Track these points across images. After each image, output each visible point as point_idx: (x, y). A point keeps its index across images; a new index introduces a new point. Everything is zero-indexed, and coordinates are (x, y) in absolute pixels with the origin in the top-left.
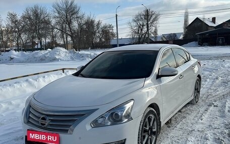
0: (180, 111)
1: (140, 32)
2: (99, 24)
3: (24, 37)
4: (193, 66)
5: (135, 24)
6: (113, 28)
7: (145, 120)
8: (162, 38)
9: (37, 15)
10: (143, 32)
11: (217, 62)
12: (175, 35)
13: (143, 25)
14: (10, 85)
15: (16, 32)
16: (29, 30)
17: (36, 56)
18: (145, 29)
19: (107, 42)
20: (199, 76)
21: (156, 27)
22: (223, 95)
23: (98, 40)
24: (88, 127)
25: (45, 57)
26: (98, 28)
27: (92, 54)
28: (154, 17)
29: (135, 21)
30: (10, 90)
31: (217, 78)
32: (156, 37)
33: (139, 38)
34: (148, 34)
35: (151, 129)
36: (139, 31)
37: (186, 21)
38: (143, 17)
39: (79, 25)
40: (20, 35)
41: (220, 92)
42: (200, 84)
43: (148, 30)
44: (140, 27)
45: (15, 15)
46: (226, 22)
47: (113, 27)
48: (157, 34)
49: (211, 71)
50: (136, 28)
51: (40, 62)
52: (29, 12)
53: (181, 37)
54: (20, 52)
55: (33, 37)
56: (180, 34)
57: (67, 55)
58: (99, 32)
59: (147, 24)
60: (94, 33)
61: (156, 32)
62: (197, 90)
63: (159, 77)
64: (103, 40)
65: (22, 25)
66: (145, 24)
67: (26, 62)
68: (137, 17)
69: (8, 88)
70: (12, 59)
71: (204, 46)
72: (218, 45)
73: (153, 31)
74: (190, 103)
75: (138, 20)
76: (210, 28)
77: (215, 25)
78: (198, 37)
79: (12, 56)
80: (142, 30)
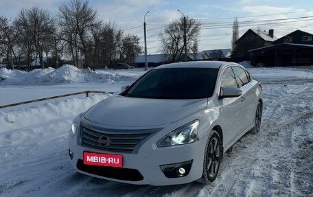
0: (239, 141)
1: (174, 47)
2: (119, 34)
3: (17, 50)
4: (254, 88)
5: (168, 36)
6: (139, 41)
7: (210, 142)
8: (203, 56)
9: (36, 20)
10: (179, 47)
11: (277, 88)
12: (220, 51)
13: (179, 38)
14: (26, 110)
15: (5, 43)
16: (25, 41)
17: (37, 76)
18: (182, 43)
19: (131, 60)
20: (260, 101)
21: (195, 41)
22: (288, 125)
23: (118, 57)
24: (154, 147)
25: (49, 77)
26: (118, 40)
27: (114, 75)
28: (193, 27)
29: (168, 32)
30: (27, 116)
31: (279, 106)
32: (195, 54)
33: (174, 55)
34: (186, 50)
35: (215, 153)
36: (173, 45)
37: (235, 34)
38: (178, 27)
39: (95, 35)
40: (11, 48)
41: (284, 121)
42: (261, 111)
43: (185, 44)
44: (175, 40)
45: (5, 20)
46: (288, 35)
47: (138, 39)
48: (196, 50)
49: (271, 97)
50: (169, 41)
51: (43, 85)
52: (25, 16)
53: (228, 55)
54: (14, 71)
55: (30, 51)
56: (227, 50)
57: (80, 75)
58: (119, 46)
59: (185, 36)
60: (113, 47)
61: (195, 47)
62: (258, 117)
63: (221, 98)
64: (125, 56)
65: (14, 33)
66: (181, 36)
67: (23, 84)
68: (171, 26)
69: (25, 113)
70: (3, 79)
71: (259, 66)
72: (277, 66)
73: (192, 46)
74: (251, 132)
75: (172, 31)
76: (267, 44)
77: (272, 40)
78: (252, 55)
79: (4, 76)
80: (177, 44)
